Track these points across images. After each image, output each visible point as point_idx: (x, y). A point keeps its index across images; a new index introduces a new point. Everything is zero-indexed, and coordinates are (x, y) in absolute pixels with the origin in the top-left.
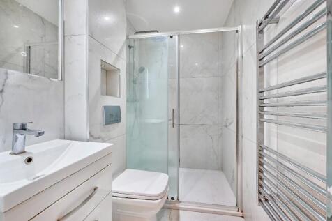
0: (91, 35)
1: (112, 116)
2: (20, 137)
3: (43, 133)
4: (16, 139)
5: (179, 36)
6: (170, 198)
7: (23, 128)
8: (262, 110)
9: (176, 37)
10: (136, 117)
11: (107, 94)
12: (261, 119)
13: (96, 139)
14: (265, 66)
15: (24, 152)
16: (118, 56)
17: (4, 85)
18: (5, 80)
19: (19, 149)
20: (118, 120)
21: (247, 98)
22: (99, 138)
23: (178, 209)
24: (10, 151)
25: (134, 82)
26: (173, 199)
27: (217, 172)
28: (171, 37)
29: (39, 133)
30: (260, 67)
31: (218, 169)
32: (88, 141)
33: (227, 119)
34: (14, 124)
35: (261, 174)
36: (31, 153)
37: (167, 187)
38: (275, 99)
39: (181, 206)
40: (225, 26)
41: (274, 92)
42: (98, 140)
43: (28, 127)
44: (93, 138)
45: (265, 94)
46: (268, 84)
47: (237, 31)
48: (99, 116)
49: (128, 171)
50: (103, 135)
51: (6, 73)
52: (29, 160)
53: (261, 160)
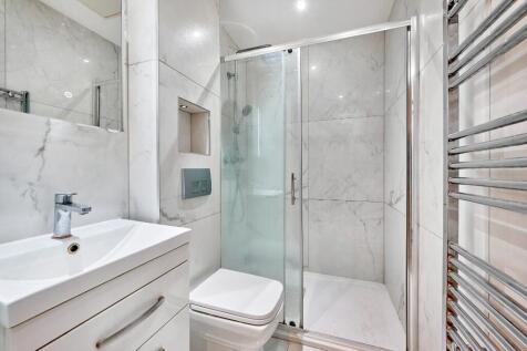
0: (162, 60)
1: (197, 185)
2: (64, 215)
3: (90, 209)
4: (58, 217)
5: (302, 48)
6: (287, 322)
7: (67, 202)
8: (456, 176)
9: (297, 51)
10: (238, 186)
11: (192, 151)
12: (453, 194)
13: (171, 219)
14: (461, 87)
15: (70, 236)
16: (207, 90)
17: (45, 141)
18: (47, 133)
19: (62, 232)
20: (207, 191)
21: (428, 153)
22: (175, 219)
23: (300, 343)
24: (52, 235)
25: (236, 131)
26: (292, 324)
27: (374, 285)
28: (290, 51)
29: (84, 210)
30: (451, 90)
31: (376, 281)
32: (159, 222)
33: (392, 192)
34: (57, 195)
35: (452, 303)
36: (77, 238)
37: (278, 305)
38: (484, 152)
39: (305, 338)
40: (390, 19)
41: (483, 138)
42: (173, 222)
43: (74, 200)
44: (165, 218)
45: (462, 142)
46: (470, 121)
47: (409, 28)
48: (176, 185)
49: (222, 272)
50: (182, 214)
51: (48, 124)
52: (74, 248)
53: (452, 275)
